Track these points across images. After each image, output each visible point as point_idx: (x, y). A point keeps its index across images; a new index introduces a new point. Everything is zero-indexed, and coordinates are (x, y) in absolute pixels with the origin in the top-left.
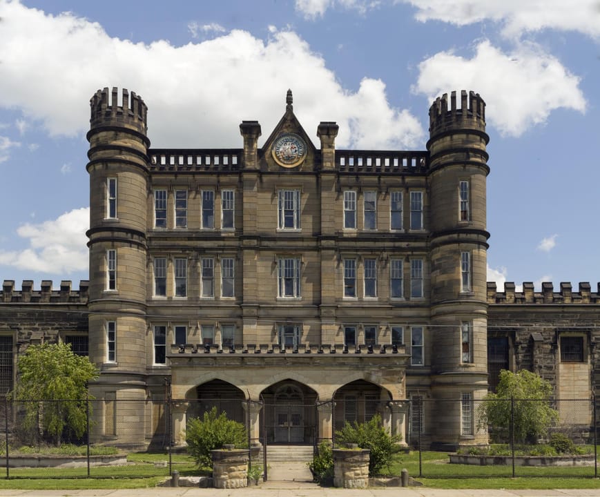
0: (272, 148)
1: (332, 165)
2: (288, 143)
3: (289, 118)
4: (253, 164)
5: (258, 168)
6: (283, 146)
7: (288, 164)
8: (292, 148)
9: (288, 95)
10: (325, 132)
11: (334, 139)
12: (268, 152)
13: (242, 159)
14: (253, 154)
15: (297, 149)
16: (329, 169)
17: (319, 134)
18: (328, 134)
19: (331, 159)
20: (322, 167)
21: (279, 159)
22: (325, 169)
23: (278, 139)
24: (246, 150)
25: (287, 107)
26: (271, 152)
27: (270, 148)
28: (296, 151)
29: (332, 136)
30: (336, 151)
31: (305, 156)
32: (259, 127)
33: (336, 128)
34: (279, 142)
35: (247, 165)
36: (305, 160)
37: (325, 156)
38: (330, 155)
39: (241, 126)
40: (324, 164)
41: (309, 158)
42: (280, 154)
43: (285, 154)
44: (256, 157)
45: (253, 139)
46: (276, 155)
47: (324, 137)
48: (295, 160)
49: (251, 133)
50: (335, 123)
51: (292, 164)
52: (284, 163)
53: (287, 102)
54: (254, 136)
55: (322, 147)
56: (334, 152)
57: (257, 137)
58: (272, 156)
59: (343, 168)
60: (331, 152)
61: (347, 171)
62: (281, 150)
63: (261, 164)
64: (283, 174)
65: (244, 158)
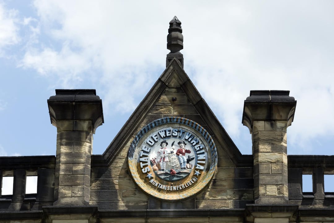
0: (130, 154)
1: (280, 191)
2: (170, 141)
3: (174, 83)
4: (80, 193)
5: (92, 202)
6: (157, 148)
7: (168, 192)
8: (179, 152)
9: (170, 31)
10: (263, 113)
11: (284, 129)
12: (120, 163)
13: (51, 181)
14: (80, 167)
15: (192, 155)
16: (273, 201)
17: (247, 119)
18: (270, 119)
19: (279, 178)
20: (256, 196)
21: (147, 180)
22: (264, 201)
23: (146, 131)
24: (63, 159)
25: (169, 59)
26: (127, 162)
27: (124, 153)
28: (189, 161)
29: (279, 124)
30: (290, 158)
31: (212, 172)
32: (99, 103)
33: (291, 105)
34: (148, 139)
35: (64, 196)
36: (214, 182)
37: (263, 169)
38: (274, 167)
39: (51, 103)
40: (262, 190)
41: (223, 175)
42: (149, 168)
43: (163, 165)
44: (88, 176)
45: (80, 132)
46: (139, 169)
47: (261, 125)
48: (188, 181)
49: (76, 118)
50: (287, 93)
51: (179, 191)
52: (160, 190)
53: (169, 47)
54: (85, 125)
55: (256, 150)
56: (285, 161)
57: (92, 128)
58: (128, 172)
59: (308, 199)
60: (278, 162)
61: (319, 206)
62: (153, 156)
63: (99, 193)
64: (157, 215)
65: (57, 178)
